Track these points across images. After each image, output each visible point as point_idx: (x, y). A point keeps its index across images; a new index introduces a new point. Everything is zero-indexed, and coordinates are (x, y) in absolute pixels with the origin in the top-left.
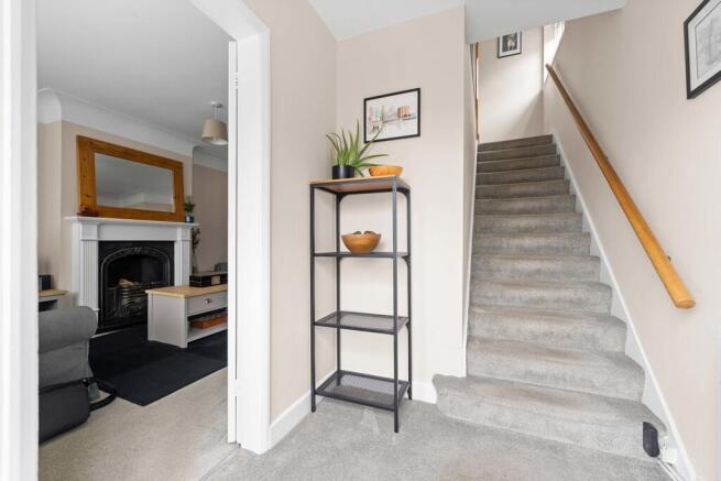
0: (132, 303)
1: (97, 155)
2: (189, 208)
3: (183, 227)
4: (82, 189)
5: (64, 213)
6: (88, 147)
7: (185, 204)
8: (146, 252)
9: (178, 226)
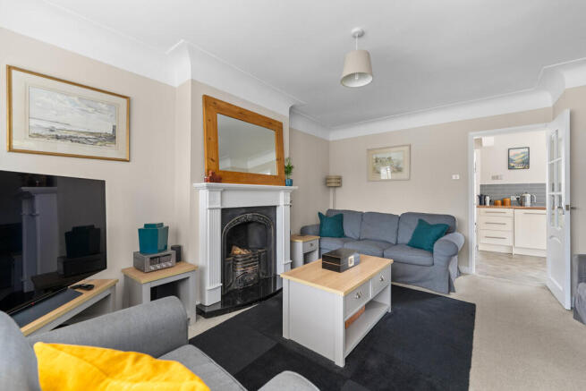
0: (245, 274)
1: (219, 116)
2: (288, 170)
3: (285, 190)
4: (208, 154)
5: (193, 180)
6: (213, 106)
7: (285, 167)
8: (256, 218)
9: (280, 190)
